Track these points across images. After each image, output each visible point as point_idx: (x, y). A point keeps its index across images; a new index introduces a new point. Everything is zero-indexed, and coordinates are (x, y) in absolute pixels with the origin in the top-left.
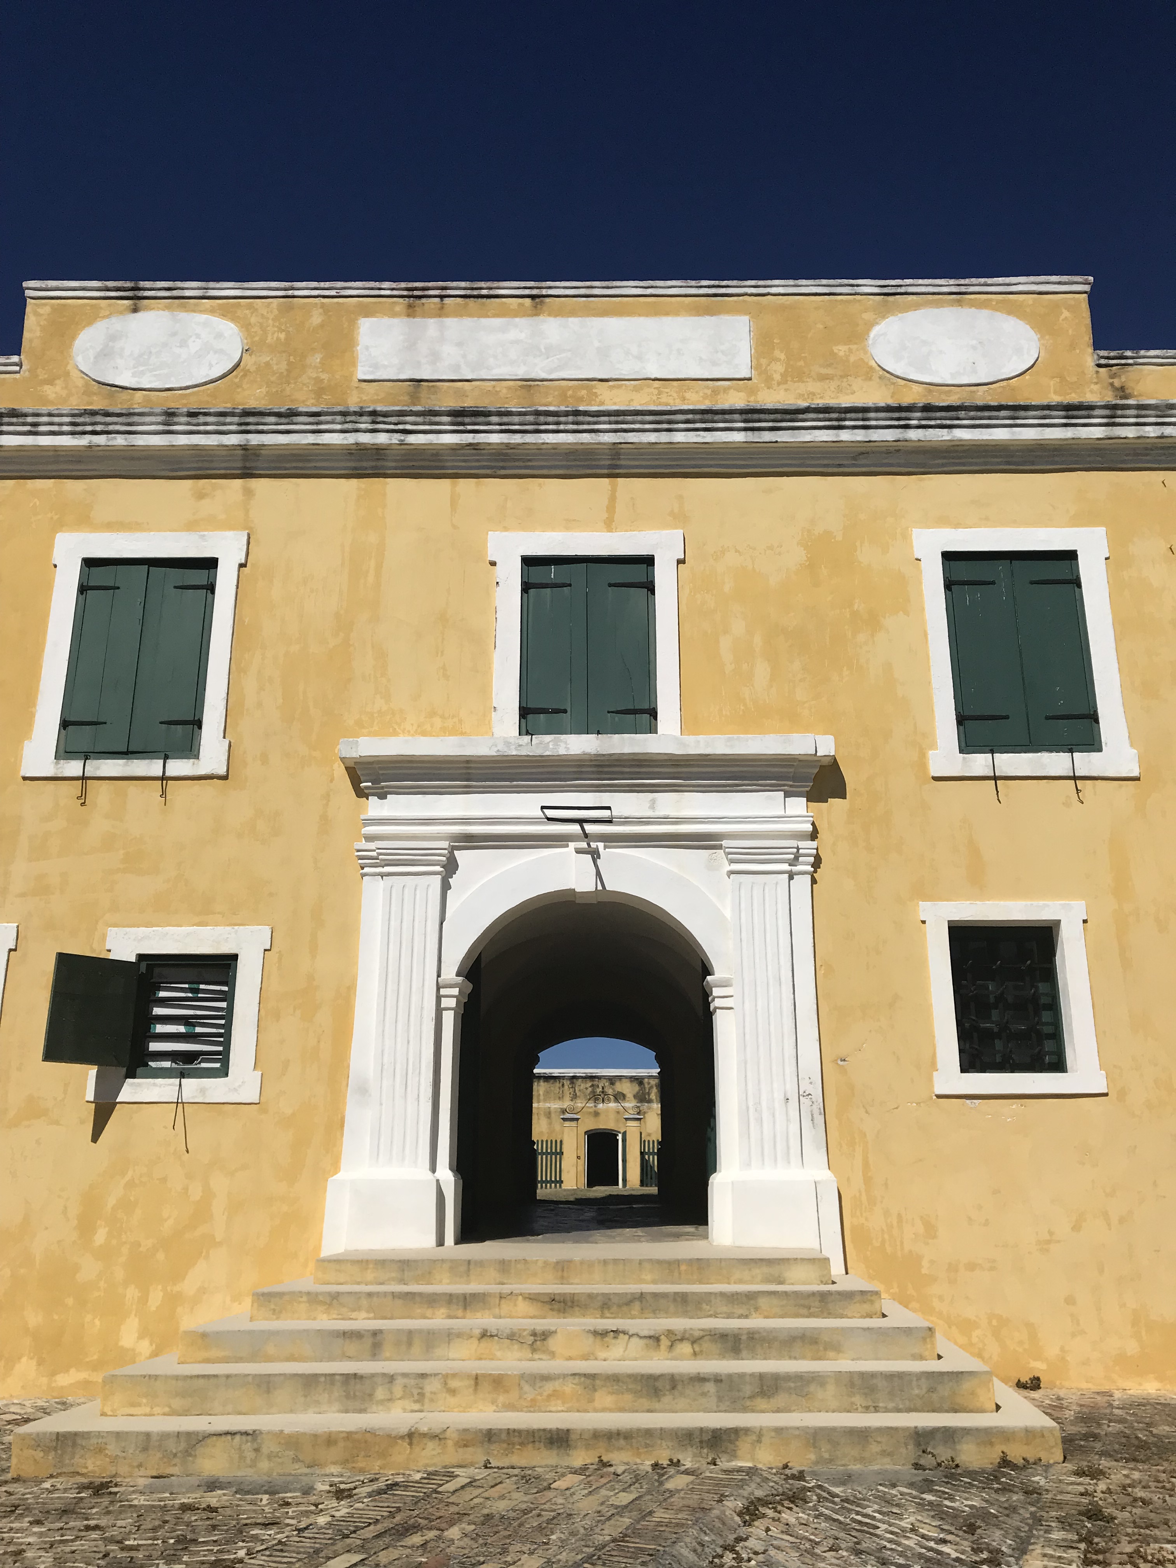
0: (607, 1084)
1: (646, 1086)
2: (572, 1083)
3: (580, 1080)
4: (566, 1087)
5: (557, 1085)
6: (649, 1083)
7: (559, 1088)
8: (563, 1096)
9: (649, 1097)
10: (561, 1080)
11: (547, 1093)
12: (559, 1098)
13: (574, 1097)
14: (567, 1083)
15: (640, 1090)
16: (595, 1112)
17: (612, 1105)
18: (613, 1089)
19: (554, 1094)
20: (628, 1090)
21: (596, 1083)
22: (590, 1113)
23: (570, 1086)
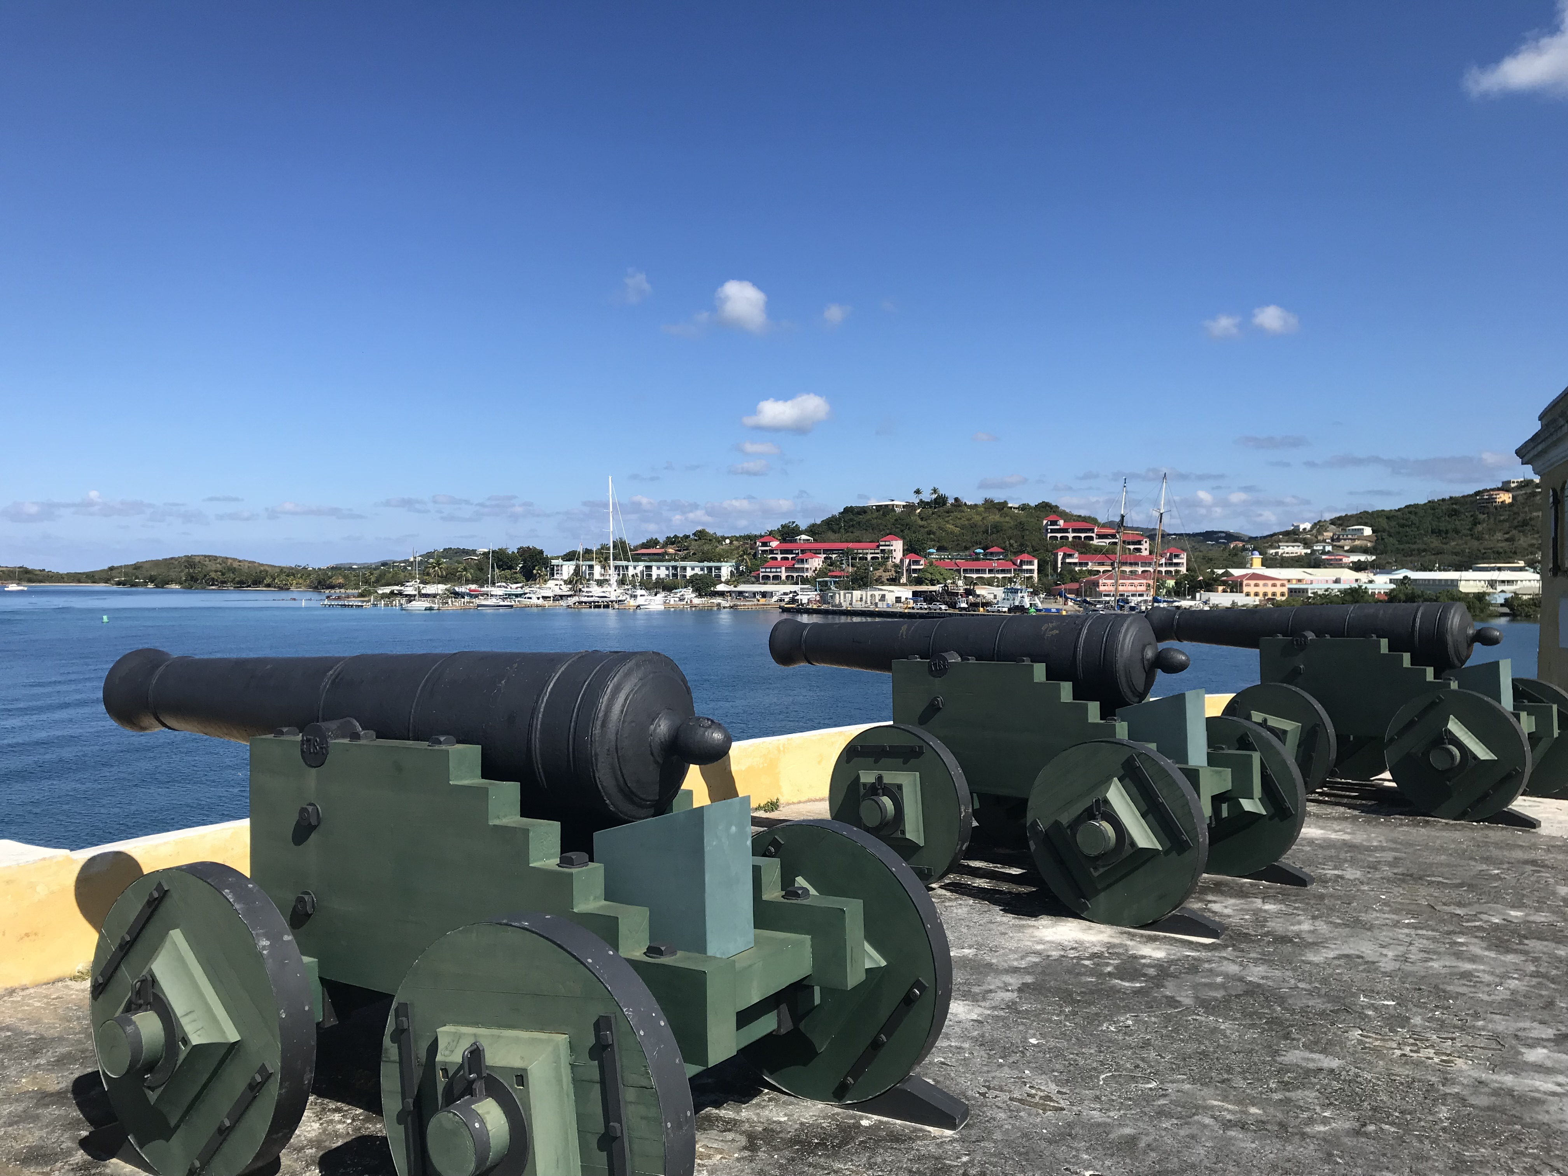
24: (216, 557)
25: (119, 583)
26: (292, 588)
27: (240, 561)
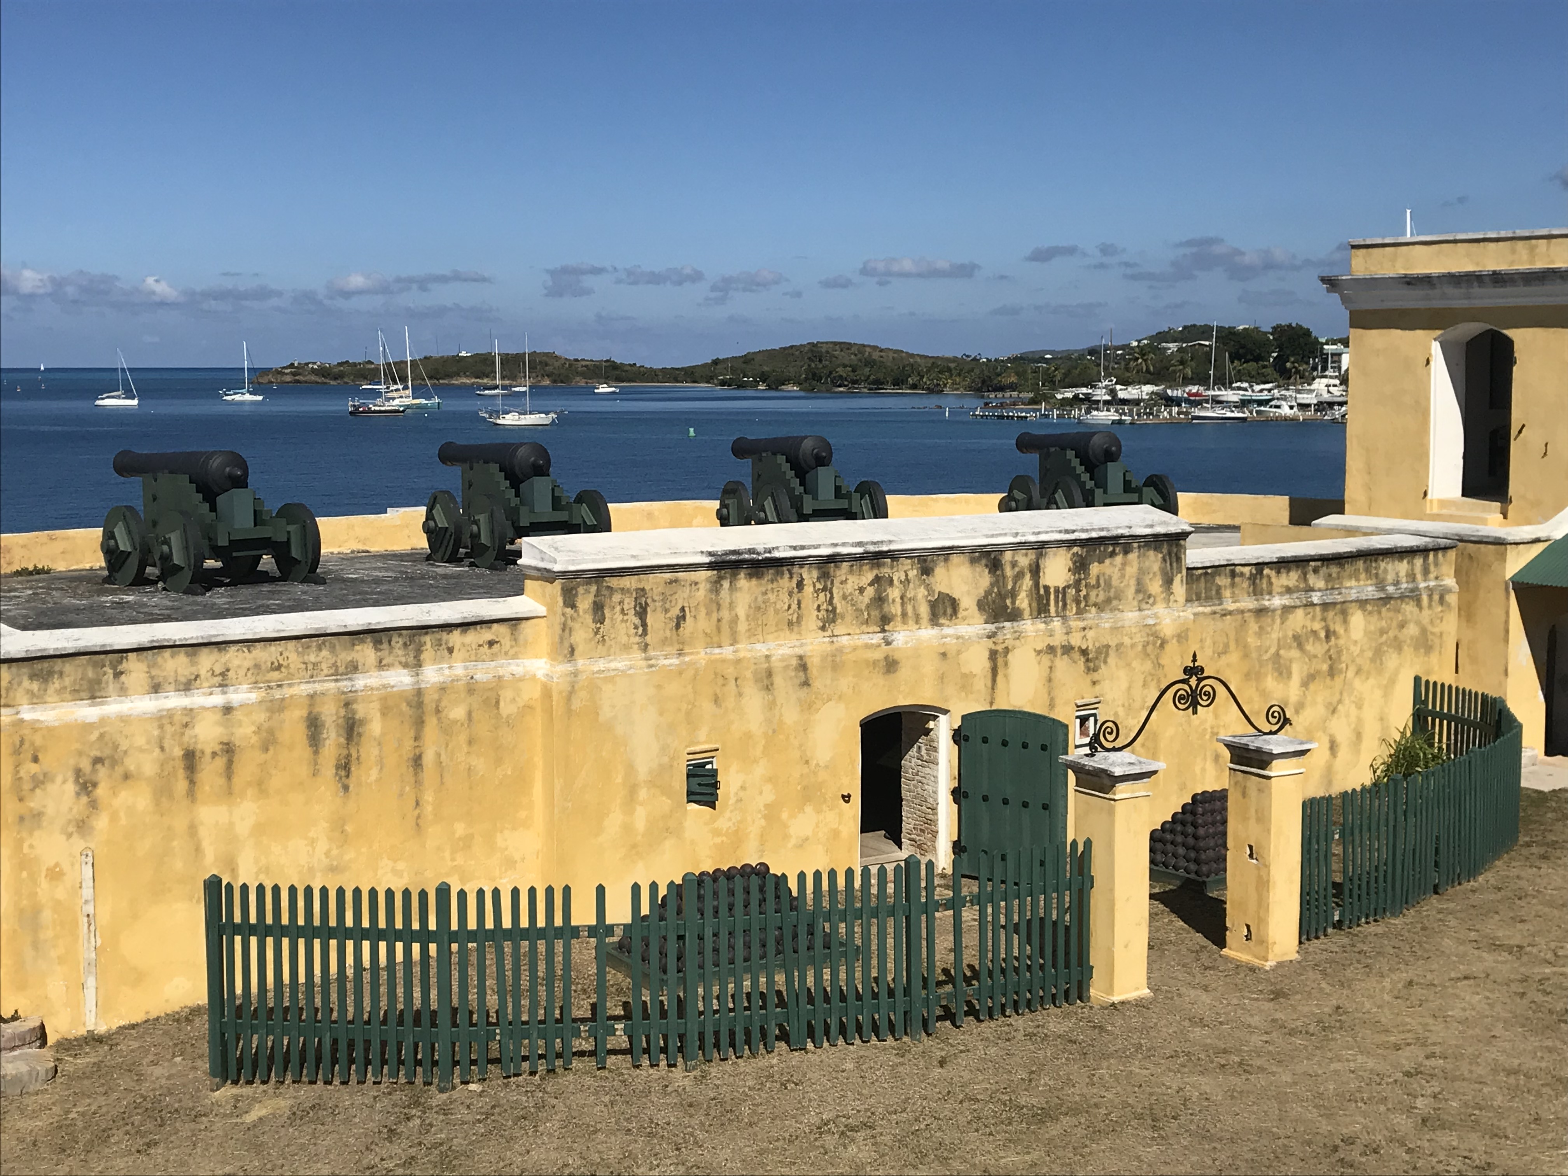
0: (913, 573)
1: (1009, 572)
2: (824, 576)
3: (845, 565)
4: (808, 589)
5: (786, 583)
6: (1014, 564)
7: (791, 594)
8: (799, 618)
9: (1013, 603)
10: (796, 569)
11: (758, 609)
12: (790, 624)
13: (830, 618)
14: (810, 576)
15: (992, 585)
16: (886, 658)
17: (928, 634)
18: (928, 587)
19: (777, 612)
20: (965, 588)
21: (885, 571)
22: (875, 663)
23: (819, 586)
24: (850, 344)
25: (723, 383)
26: (947, 391)
27: (881, 350)
